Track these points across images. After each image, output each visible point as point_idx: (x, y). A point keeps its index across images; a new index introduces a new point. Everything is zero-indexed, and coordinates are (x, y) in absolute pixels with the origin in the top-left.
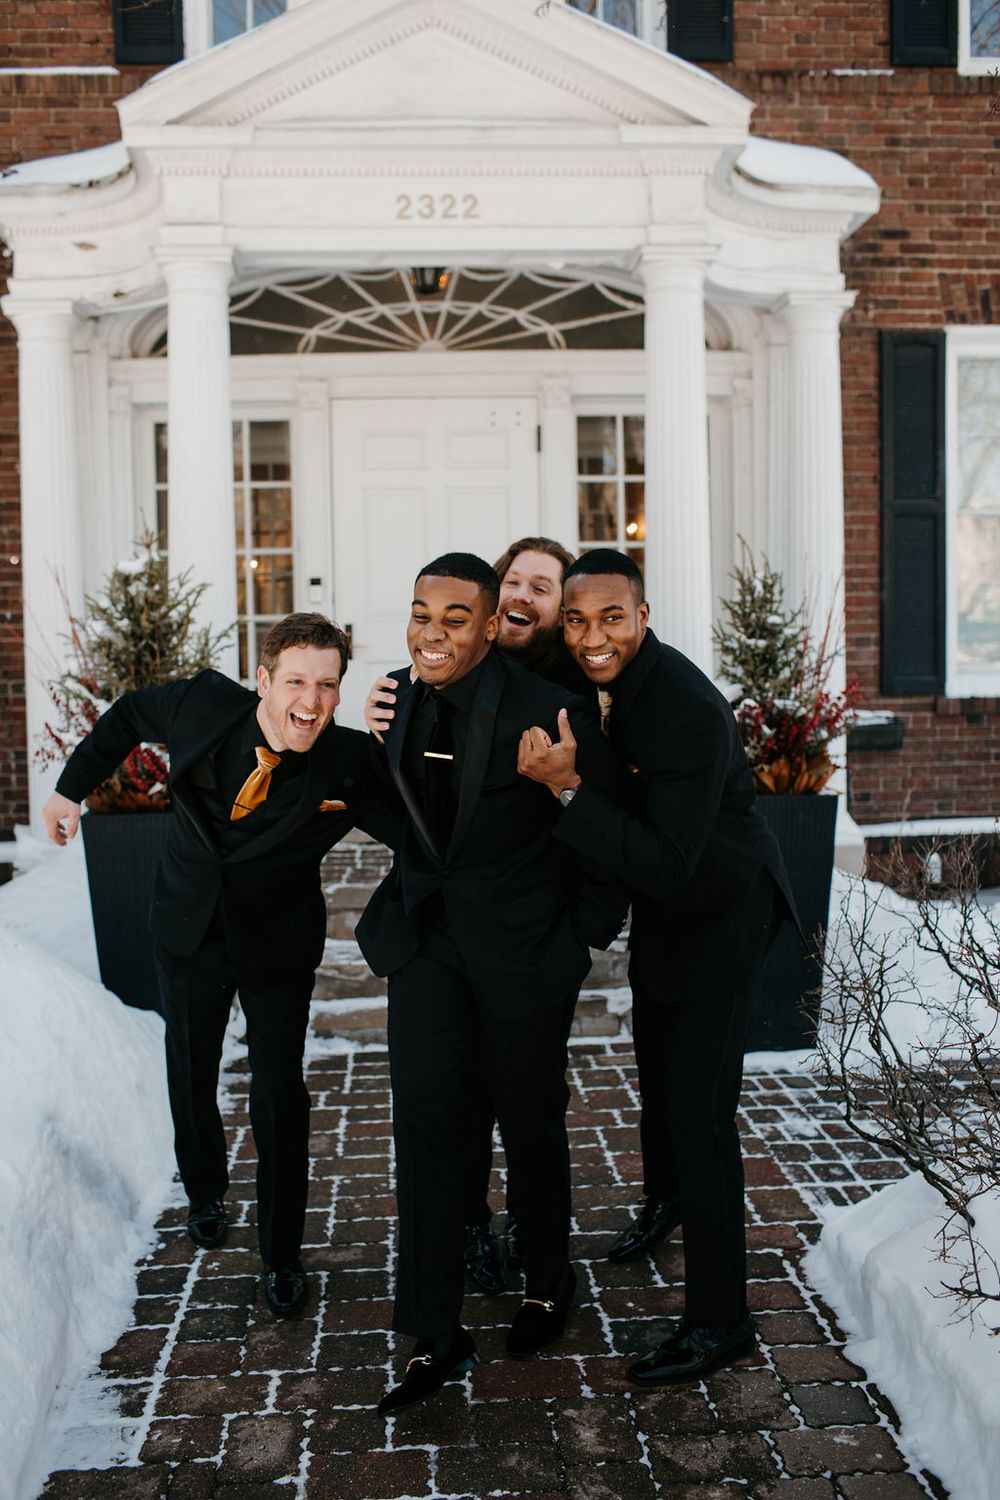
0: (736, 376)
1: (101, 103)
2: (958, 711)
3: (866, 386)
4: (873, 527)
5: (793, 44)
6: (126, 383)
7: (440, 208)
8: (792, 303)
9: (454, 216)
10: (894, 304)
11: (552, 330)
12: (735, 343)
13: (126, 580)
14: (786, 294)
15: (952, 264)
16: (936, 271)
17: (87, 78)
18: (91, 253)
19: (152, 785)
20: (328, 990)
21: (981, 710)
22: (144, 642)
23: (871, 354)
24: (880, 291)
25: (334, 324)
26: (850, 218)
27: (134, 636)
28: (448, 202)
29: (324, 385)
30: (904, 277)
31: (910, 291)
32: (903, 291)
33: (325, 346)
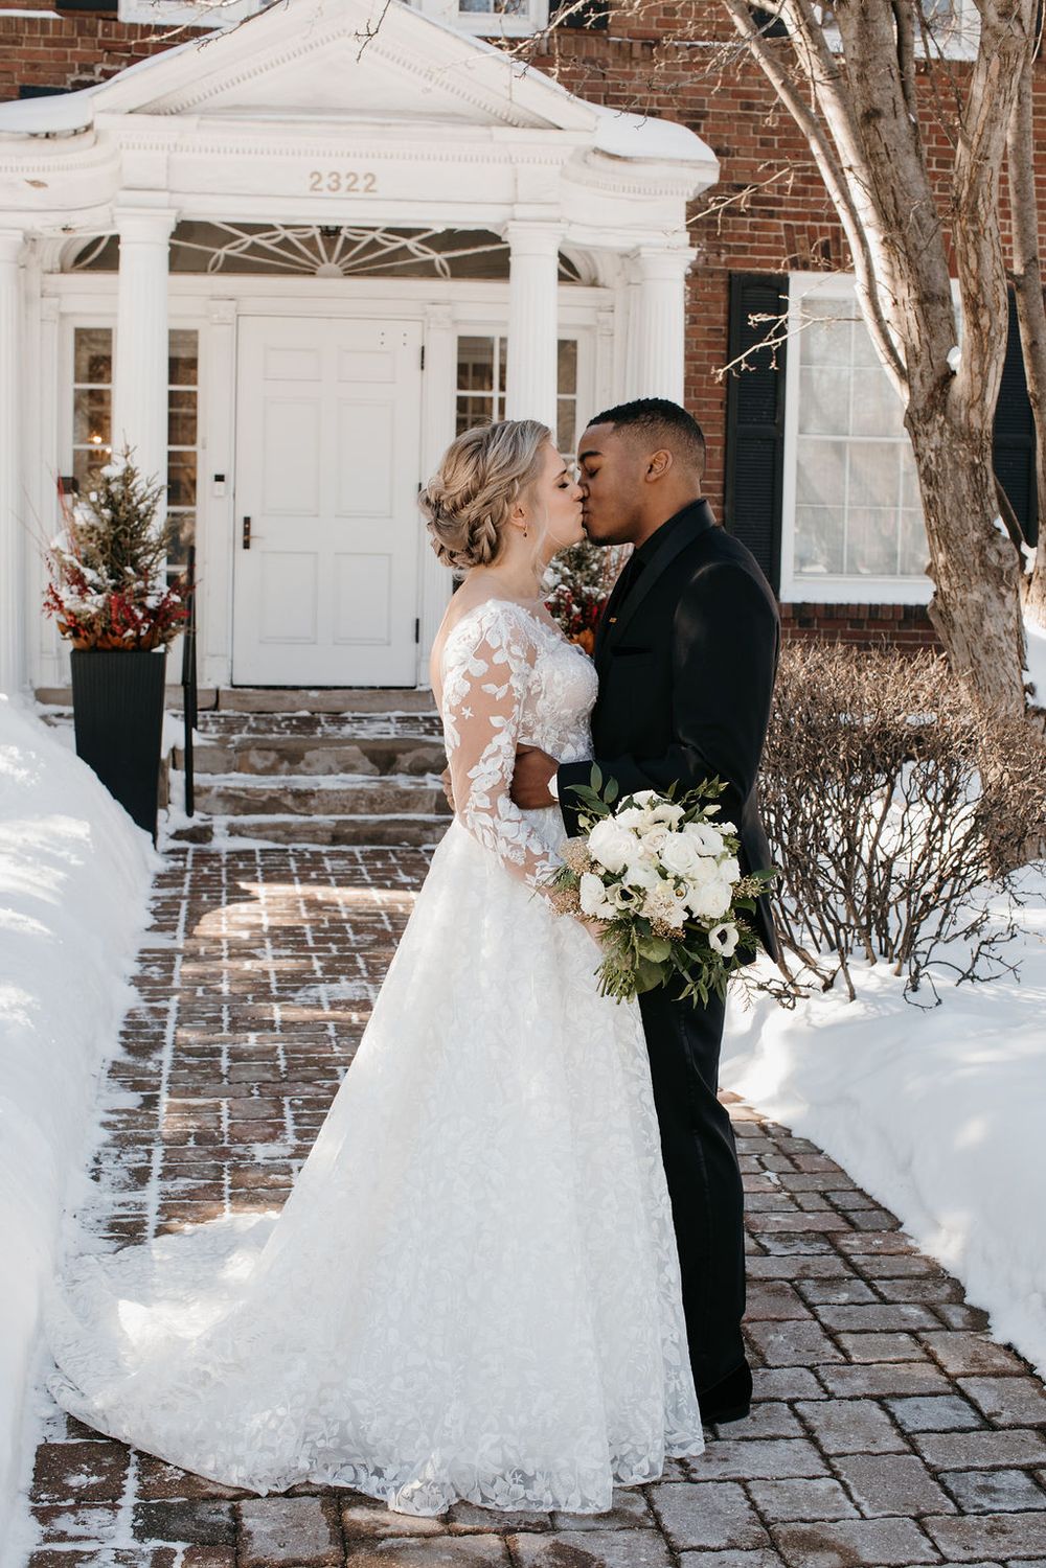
0: (600, 310)
1: (42, 43)
2: (791, 615)
3: (716, 322)
4: (719, 448)
5: (662, 17)
6: (57, 295)
7: (345, 183)
8: (643, 256)
9: (357, 190)
10: (744, 250)
11: (439, 258)
12: (601, 280)
13: (108, 481)
14: (639, 247)
15: (797, 216)
16: (783, 222)
17: (31, 21)
18: (42, 190)
19: (125, 631)
20: (236, 807)
21: (812, 616)
22: (121, 527)
23: (721, 292)
24: (731, 237)
25: (241, 245)
26: (695, 185)
27: (114, 522)
28: (352, 178)
29: (233, 303)
30: (754, 227)
31: (760, 239)
32: (752, 239)
33: (232, 266)
